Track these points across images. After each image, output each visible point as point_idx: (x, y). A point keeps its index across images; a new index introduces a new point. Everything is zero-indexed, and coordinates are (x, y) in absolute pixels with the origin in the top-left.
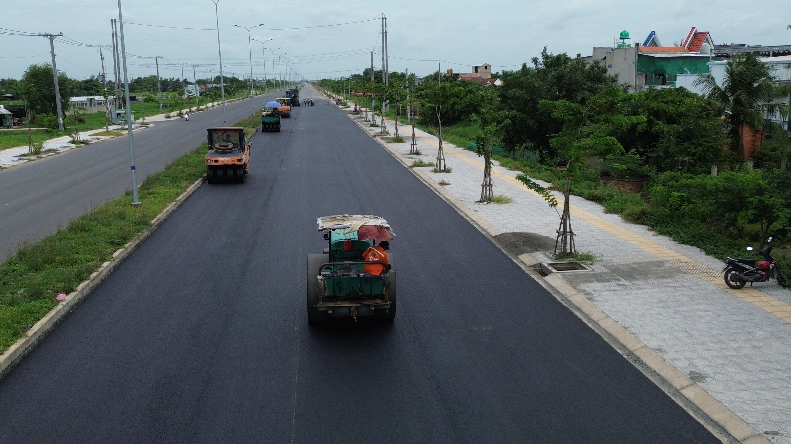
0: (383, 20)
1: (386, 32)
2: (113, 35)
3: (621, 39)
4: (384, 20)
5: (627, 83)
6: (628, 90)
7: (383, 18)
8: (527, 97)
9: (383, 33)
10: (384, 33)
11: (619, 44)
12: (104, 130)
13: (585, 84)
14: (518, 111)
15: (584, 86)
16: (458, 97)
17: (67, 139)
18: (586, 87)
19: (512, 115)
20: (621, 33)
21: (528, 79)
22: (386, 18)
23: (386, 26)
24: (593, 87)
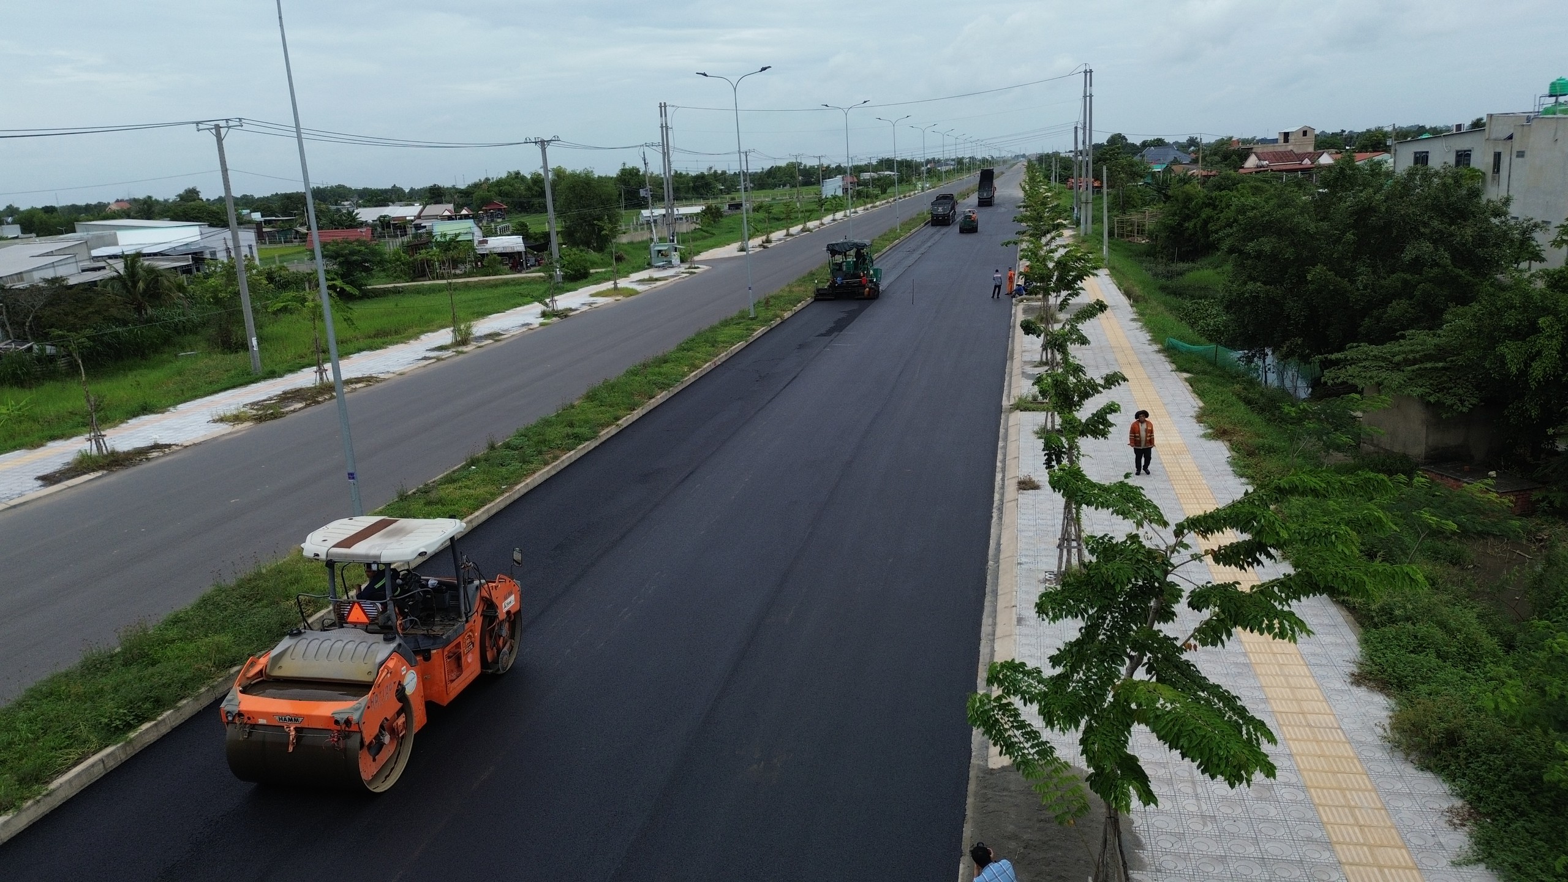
0: (1086, 75)
1: (1091, 96)
2: (662, 127)
3: (1551, 96)
4: (1088, 74)
5: (1532, 219)
6: (1534, 235)
7: (1086, 72)
8: (1289, 253)
9: (1085, 97)
10: (1088, 98)
11: (1544, 106)
12: (609, 285)
13: (1425, 225)
14: (1265, 283)
15: (1422, 230)
16: (1215, 207)
17: (537, 308)
18: (1427, 231)
19: (1252, 292)
20: (1553, 85)
21: (1293, 215)
22: (1091, 71)
23: (1091, 85)
24: (1444, 230)
